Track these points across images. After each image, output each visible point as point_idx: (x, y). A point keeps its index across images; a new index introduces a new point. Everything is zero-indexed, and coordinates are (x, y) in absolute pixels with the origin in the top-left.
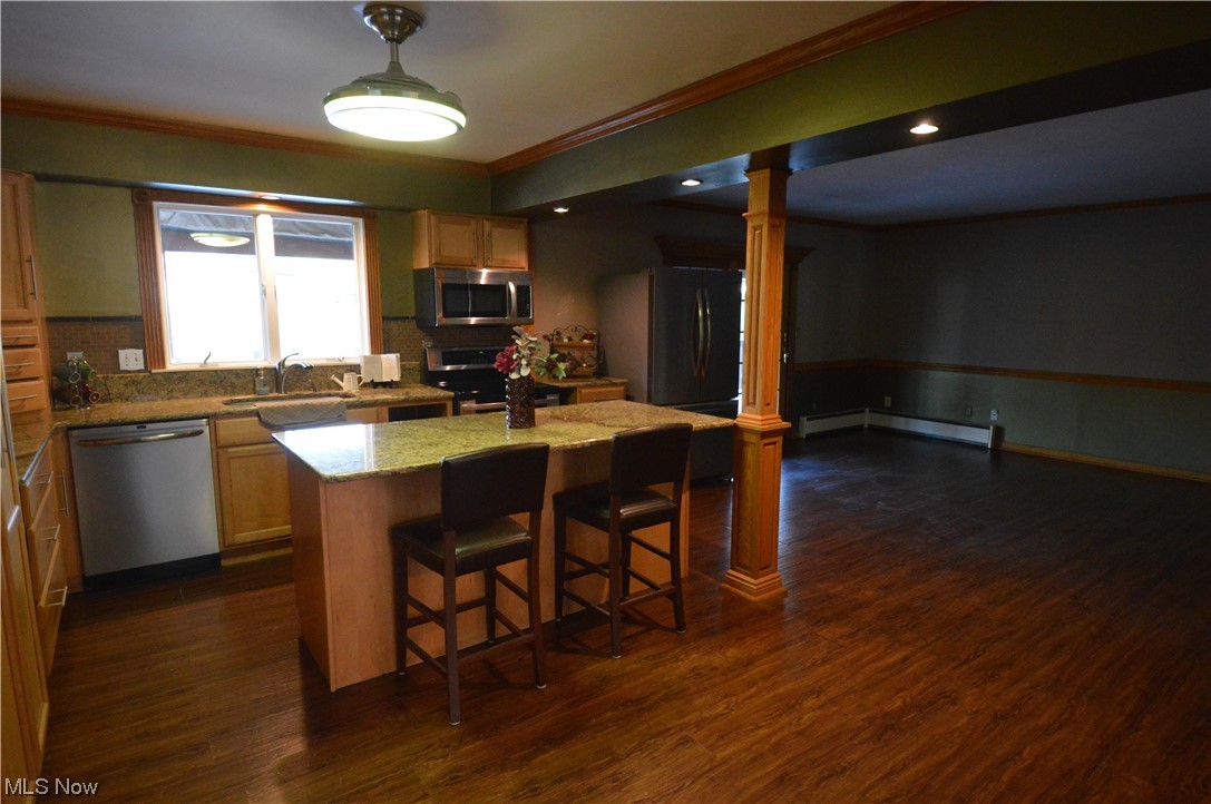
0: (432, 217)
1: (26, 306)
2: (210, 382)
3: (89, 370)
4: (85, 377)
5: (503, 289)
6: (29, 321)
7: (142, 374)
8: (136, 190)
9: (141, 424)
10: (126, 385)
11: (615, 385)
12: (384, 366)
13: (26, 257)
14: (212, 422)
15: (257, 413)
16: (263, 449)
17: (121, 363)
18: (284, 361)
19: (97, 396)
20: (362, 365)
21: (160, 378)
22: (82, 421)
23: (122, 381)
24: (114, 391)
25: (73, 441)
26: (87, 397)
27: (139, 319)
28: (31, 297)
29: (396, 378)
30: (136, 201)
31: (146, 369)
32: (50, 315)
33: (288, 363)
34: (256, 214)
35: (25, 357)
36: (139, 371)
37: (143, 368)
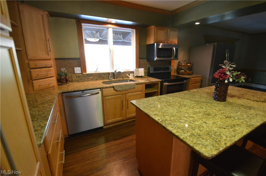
0: (155, 27)
1: (48, 55)
2: (98, 76)
3: (67, 73)
4: (66, 75)
5: (172, 49)
6: (50, 59)
7: (81, 74)
8: (77, 20)
9: (83, 91)
10: (77, 77)
11: (199, 77)
12: (140, 72)
13: (47, 39)
14: (101, 89)
15: (113, 87)
16: (114, 97)
17: (75, 71)
18: (116, 70)
19: (69, 81)
20: (134, 71)
21: (85, 75)
22: (66, 91)
23: (76, 76)
24: (74, 79)
25: (64, 97)
26: (67, 81)
27: (79, 59)
28: (50, 52)
29: (143, 75)
30: (77, 23)
31: (82, 73)
32: (56, 57)
33: (117, 71)
34: (108, 28)
35: (49, 71)
36: (80, 73)
37: (80, 72)
